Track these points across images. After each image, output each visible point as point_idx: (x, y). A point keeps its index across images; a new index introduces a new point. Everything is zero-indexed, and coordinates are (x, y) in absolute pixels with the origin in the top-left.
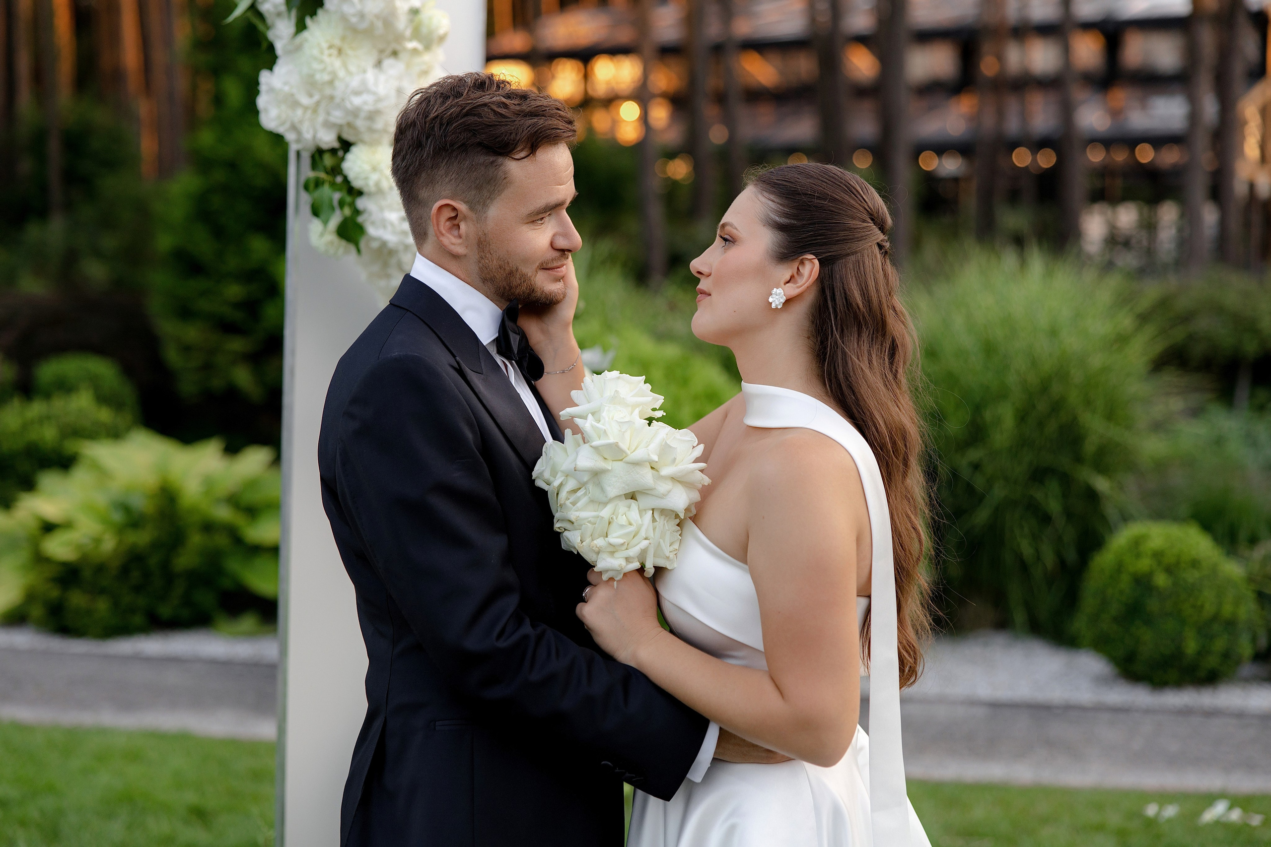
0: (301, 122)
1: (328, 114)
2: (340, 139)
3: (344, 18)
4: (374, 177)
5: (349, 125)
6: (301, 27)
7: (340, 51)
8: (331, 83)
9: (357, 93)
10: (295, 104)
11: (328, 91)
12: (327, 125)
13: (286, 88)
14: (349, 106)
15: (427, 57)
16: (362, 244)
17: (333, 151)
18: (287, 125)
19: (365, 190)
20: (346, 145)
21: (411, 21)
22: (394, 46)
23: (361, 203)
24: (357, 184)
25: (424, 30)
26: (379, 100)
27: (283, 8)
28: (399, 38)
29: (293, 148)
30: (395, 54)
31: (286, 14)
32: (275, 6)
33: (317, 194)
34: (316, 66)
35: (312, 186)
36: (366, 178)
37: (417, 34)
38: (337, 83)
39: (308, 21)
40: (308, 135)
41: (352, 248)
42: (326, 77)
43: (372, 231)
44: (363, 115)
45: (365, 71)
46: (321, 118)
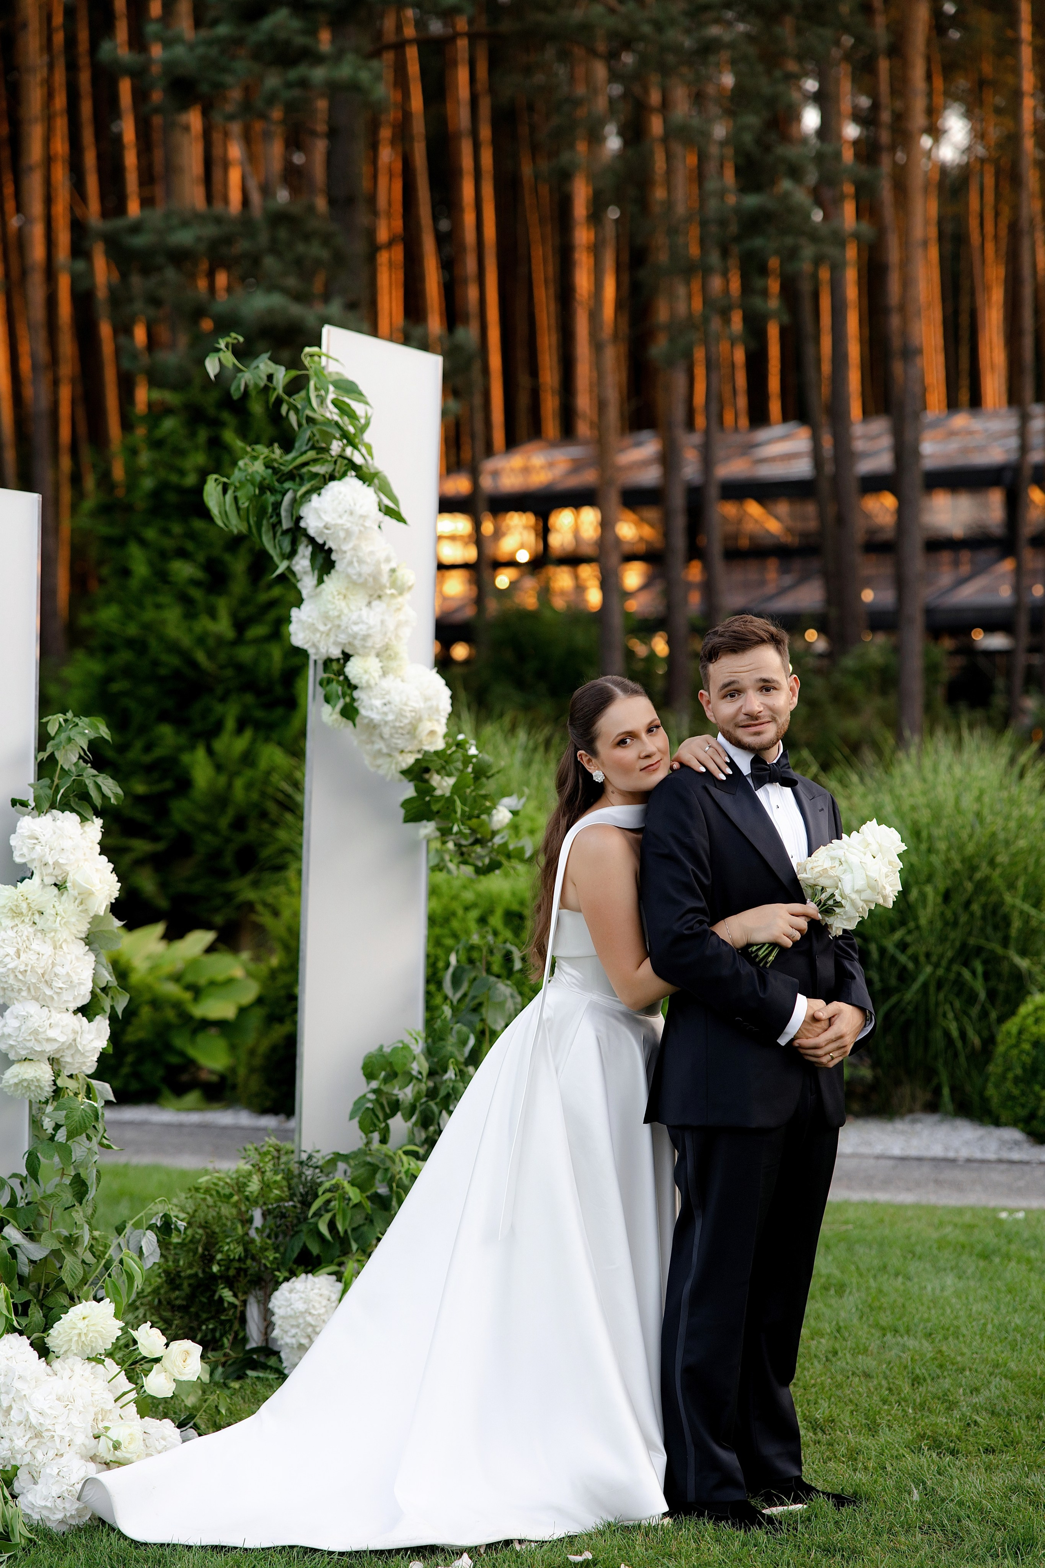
0: (319, 642)
1: (337, 636)
2: (343, 653)
3: (348, 576)
4: (365, 677)
5: (350, 643)
6: (320, 581)
7: (345, 597)
8: (339, 617)
9: (356, 623)
10: (316, 630)
11: (337, 622)
12: (336, 643)
13: (310, 620)
14: (350, 631)
15: (400, 599)
16: (357, 721)
17: (338, 660)
18: (309, 644)
19: (359, 685)
20: (347, 657)
21: (391, 576)
22: (379, 592)
23: (356, 694)
24: (354, 681)
25: (399, 583)
26: (370, 628)
27: (309, 569)
28: (382, 587)
29: (312, 658)
30: (380, 597)
31: (311, 573)
32: (303, 567)
33: (328, 688)
34: (330, 606)
35: (325, 683)
36: (360, 678)
37: (393, 585)
38: (343, 617)
39: (325, 577)
40: (323, 650)
41: (350, 723)
42: (336, 614)
43: (363, 712)
44: (359, 637)
45: (361, 609)
46: (332, 640)
